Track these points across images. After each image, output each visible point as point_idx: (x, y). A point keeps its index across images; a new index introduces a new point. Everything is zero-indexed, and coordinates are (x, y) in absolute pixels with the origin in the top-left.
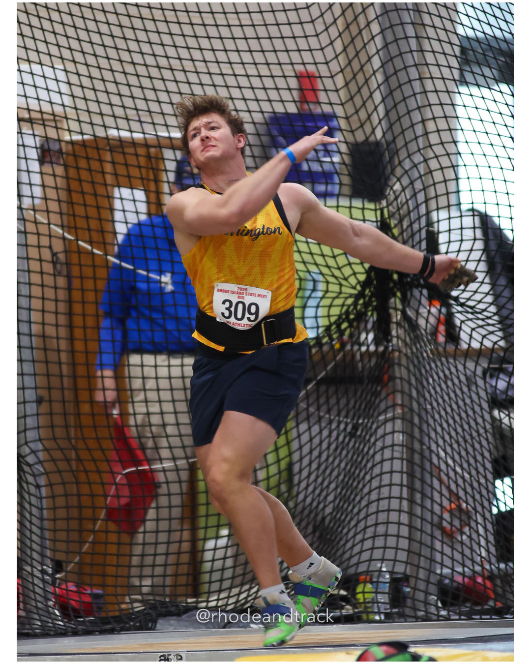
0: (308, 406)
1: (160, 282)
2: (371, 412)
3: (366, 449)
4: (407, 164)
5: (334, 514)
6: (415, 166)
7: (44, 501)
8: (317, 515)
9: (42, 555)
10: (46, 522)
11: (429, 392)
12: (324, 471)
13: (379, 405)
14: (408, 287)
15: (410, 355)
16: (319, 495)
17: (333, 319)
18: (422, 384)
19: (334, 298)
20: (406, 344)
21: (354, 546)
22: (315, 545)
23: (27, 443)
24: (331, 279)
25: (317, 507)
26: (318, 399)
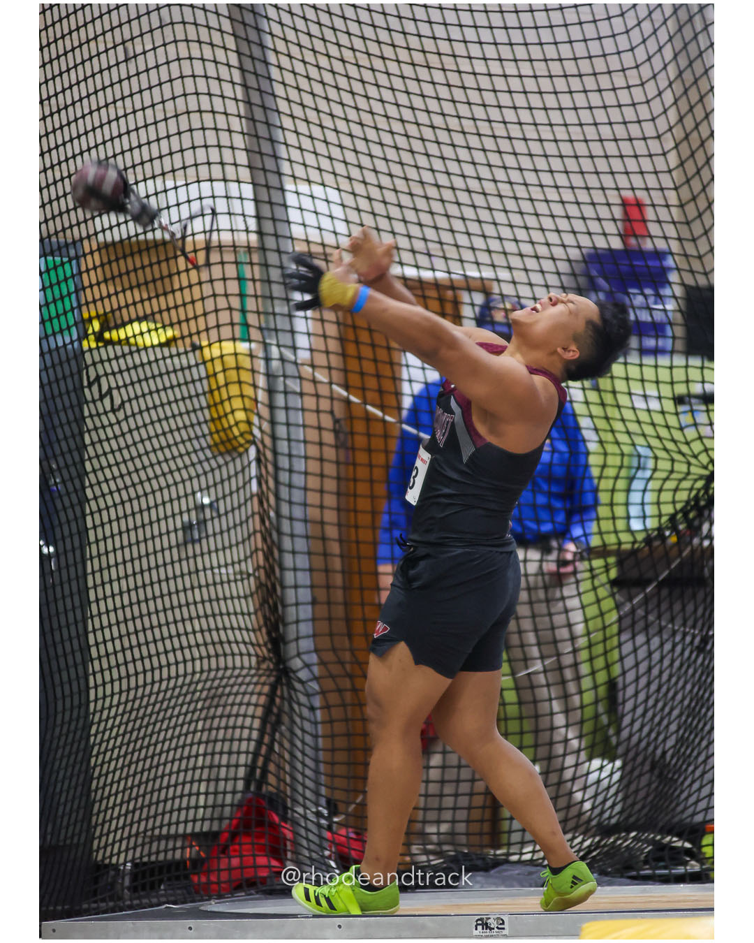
0: (647, 613)
5: (677, 748)
7: (320, 726)
8: (656, 748)
9: (317, 794)
10: (321, 753)
16: (659, 723)
17: (679, 506)
19: (680, 480)
22: (653, 786)
23: (299, 655)
24: (677, 457)
25: (656, 739)
26: (658, 605)
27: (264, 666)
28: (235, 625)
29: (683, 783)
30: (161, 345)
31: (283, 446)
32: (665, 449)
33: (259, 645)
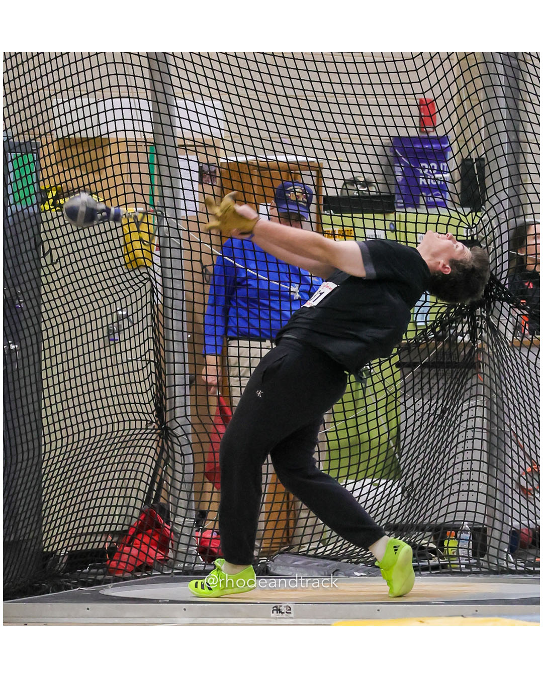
1: (290, 292)
2: (457, 400)
3: (451, 429)
4: (494, 200)
6: (501, 202)
11: (506, 386)
13: (463, 394)
14: (492, 300)
15: (491, 354)
17: (429, 324)
18: (500, 378)
19: (431, 307)
20: (488, 345)
21: (440, 509)
23: (175, 418)
26: (413, 388)
27: (151, 427)
28: (137, 401)
31: (169, 283)
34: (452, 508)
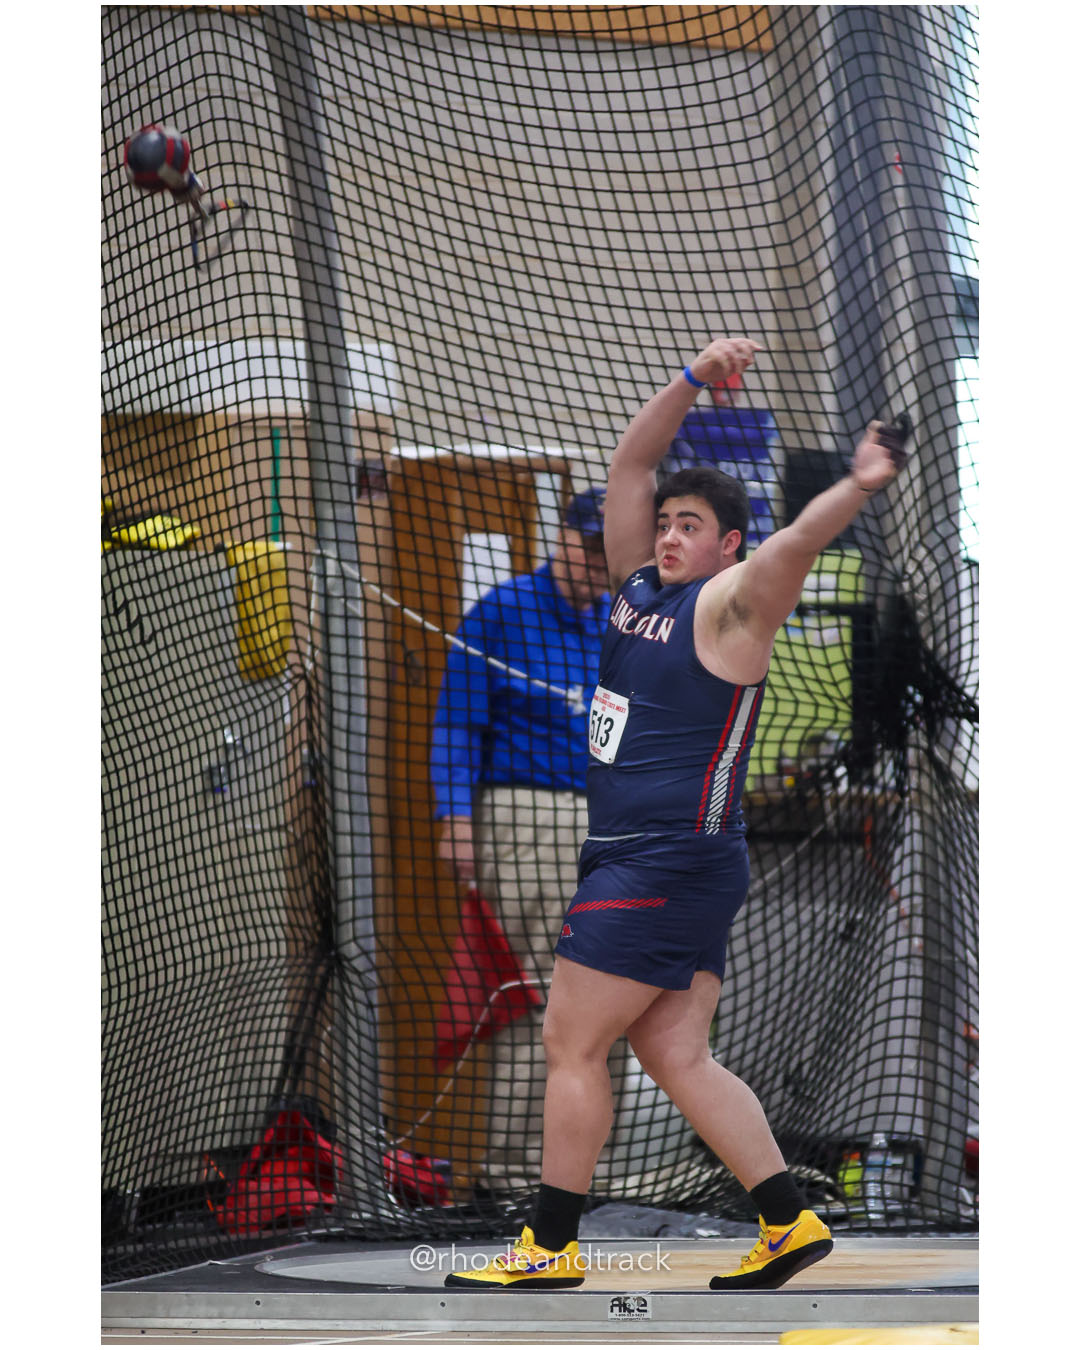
0: (782, 892)
1: (566, 699)
2: (876, 903)
3: (867, 961)
5: (817, 1058)
7: (379, 1028)
8: (790, 1059)
9: (376, 1111)
10: (381, 1061)
12: (802, 993)
13: (888, 892)
14: (938, 716)
15: (938, 817)
16: (794, 1030)
20: (932, 802)
21: (847, 1109)
22: (787, 1106)
23: (355, 939)
24: (822, 700)
25: (790, 1047)
26: (796, 883)
29: (823, 1104)
30: (178, 548)
31: (340, 683)
32: (808, 691)
33: (307, 927)
34: (869, 1107)
